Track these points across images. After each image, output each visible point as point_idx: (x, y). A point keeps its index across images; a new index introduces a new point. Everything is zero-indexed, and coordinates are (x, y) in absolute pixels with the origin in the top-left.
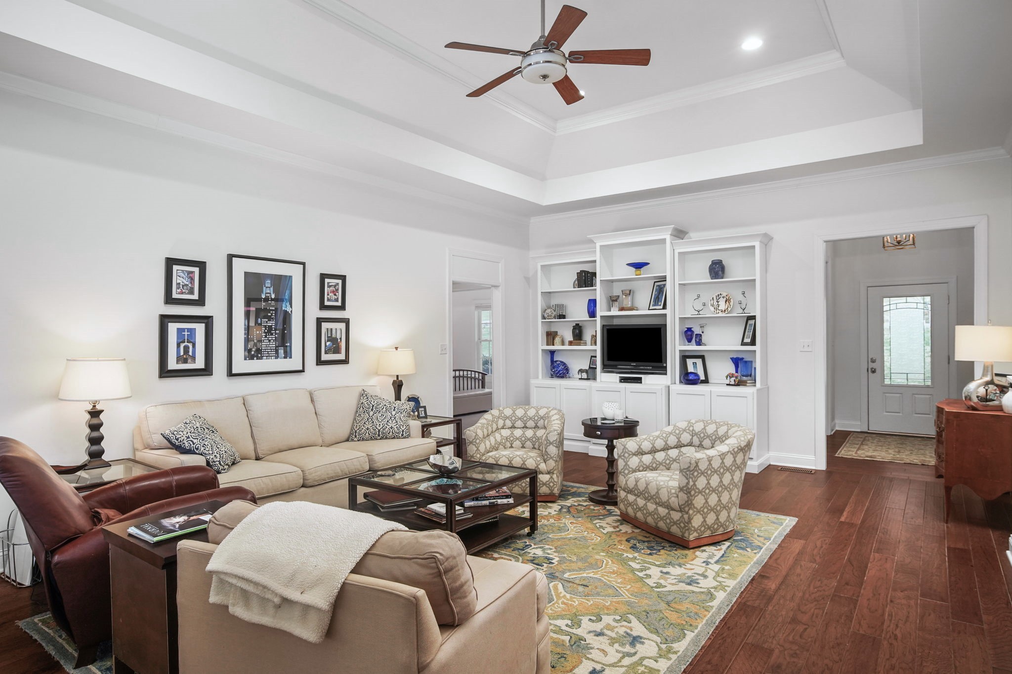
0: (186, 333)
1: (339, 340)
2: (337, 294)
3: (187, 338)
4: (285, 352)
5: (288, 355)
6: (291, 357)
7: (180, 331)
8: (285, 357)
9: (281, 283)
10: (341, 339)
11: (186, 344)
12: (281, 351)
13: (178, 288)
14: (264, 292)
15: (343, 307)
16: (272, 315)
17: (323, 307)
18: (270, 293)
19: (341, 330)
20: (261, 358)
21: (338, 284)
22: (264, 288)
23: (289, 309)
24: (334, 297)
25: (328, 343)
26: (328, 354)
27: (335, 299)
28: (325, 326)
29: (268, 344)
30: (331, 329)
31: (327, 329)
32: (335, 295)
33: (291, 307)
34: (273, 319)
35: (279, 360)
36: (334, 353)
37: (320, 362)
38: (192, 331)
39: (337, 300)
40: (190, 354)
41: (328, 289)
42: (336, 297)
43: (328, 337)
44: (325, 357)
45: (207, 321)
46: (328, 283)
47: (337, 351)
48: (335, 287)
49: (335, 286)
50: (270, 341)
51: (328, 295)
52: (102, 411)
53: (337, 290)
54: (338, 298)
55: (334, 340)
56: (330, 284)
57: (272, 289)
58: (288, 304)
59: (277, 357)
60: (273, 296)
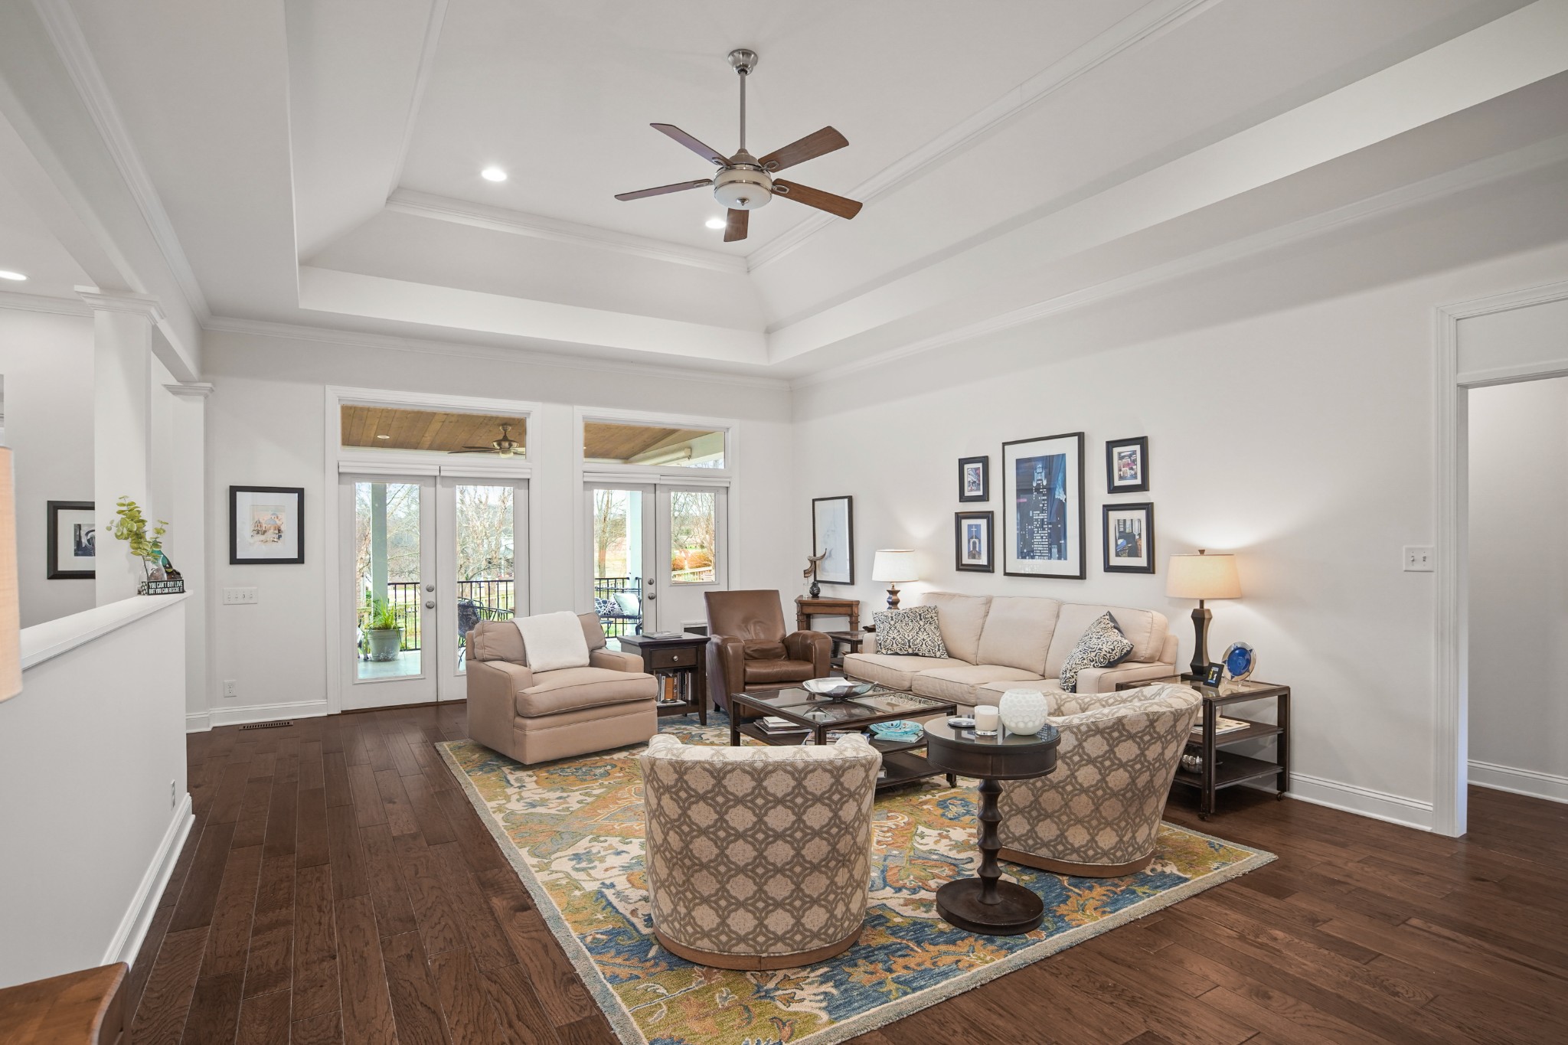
0: (974, 529)
1: (1137, 537)
2: (1134, 467)
3: (974, 535)
4: (1059, 551)
5: (1062, 555)
6: (1066, 559)
7: (970, 526)
8: (1059, 558)
9: (1053, 465)
10: (1140, 535)
11: (974, 540)
12: (1055, 551)
13: (969, 486)
14: (1036, 479)
15: (1144, 487)
16: (1044, 506)
17: (1113, 489)
18: (1041, 480)
19: (1140, 521)
20: (1033, 557)
21: (1134, 452)
22: (1036, 474)
23: (1062, 497)
24: (1129, 472)
25: (1120, 541)
26: (1120, 556)
27: (1132, 475)
28: (1114, 516)
29: (1040, 540)
30: (1125, 521)
31: (1119, 520)
32: (1132, 469)
33: (1065, 494)
34: (1045, 510)
35: (1052, 561)
36: (1130, 555)
37: (1109, 568)
38: (978, 527)
39: (1134, 477)
40: (977, 549)
41: (1120, 461)
42: (1133, 472)
43: (1120, 532)
44: (1114, 561)
45: (989, 516)
46: (1119, 453)
47: (1134, 552)
48: (1130, 458)
49: (1130, 456)
50: (1042, 538)
51: (1120, 470)
52: (899, 591)
53: (1134, 461)
54: (1136, 474)
55: (1128, 537)
56: (1122, 455)
57: (1043, 474)
58: (1061, 491)
59: (1050, 558)
60: (1045, 483)
